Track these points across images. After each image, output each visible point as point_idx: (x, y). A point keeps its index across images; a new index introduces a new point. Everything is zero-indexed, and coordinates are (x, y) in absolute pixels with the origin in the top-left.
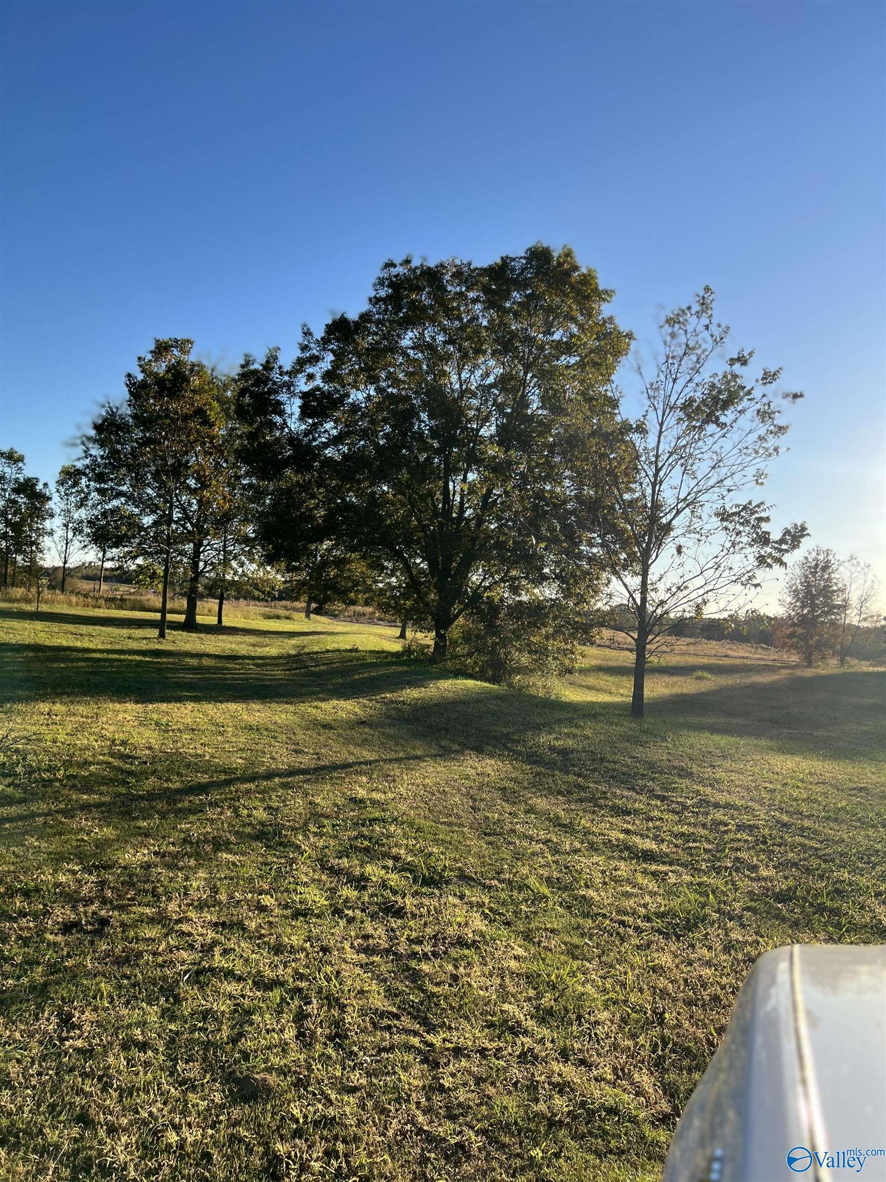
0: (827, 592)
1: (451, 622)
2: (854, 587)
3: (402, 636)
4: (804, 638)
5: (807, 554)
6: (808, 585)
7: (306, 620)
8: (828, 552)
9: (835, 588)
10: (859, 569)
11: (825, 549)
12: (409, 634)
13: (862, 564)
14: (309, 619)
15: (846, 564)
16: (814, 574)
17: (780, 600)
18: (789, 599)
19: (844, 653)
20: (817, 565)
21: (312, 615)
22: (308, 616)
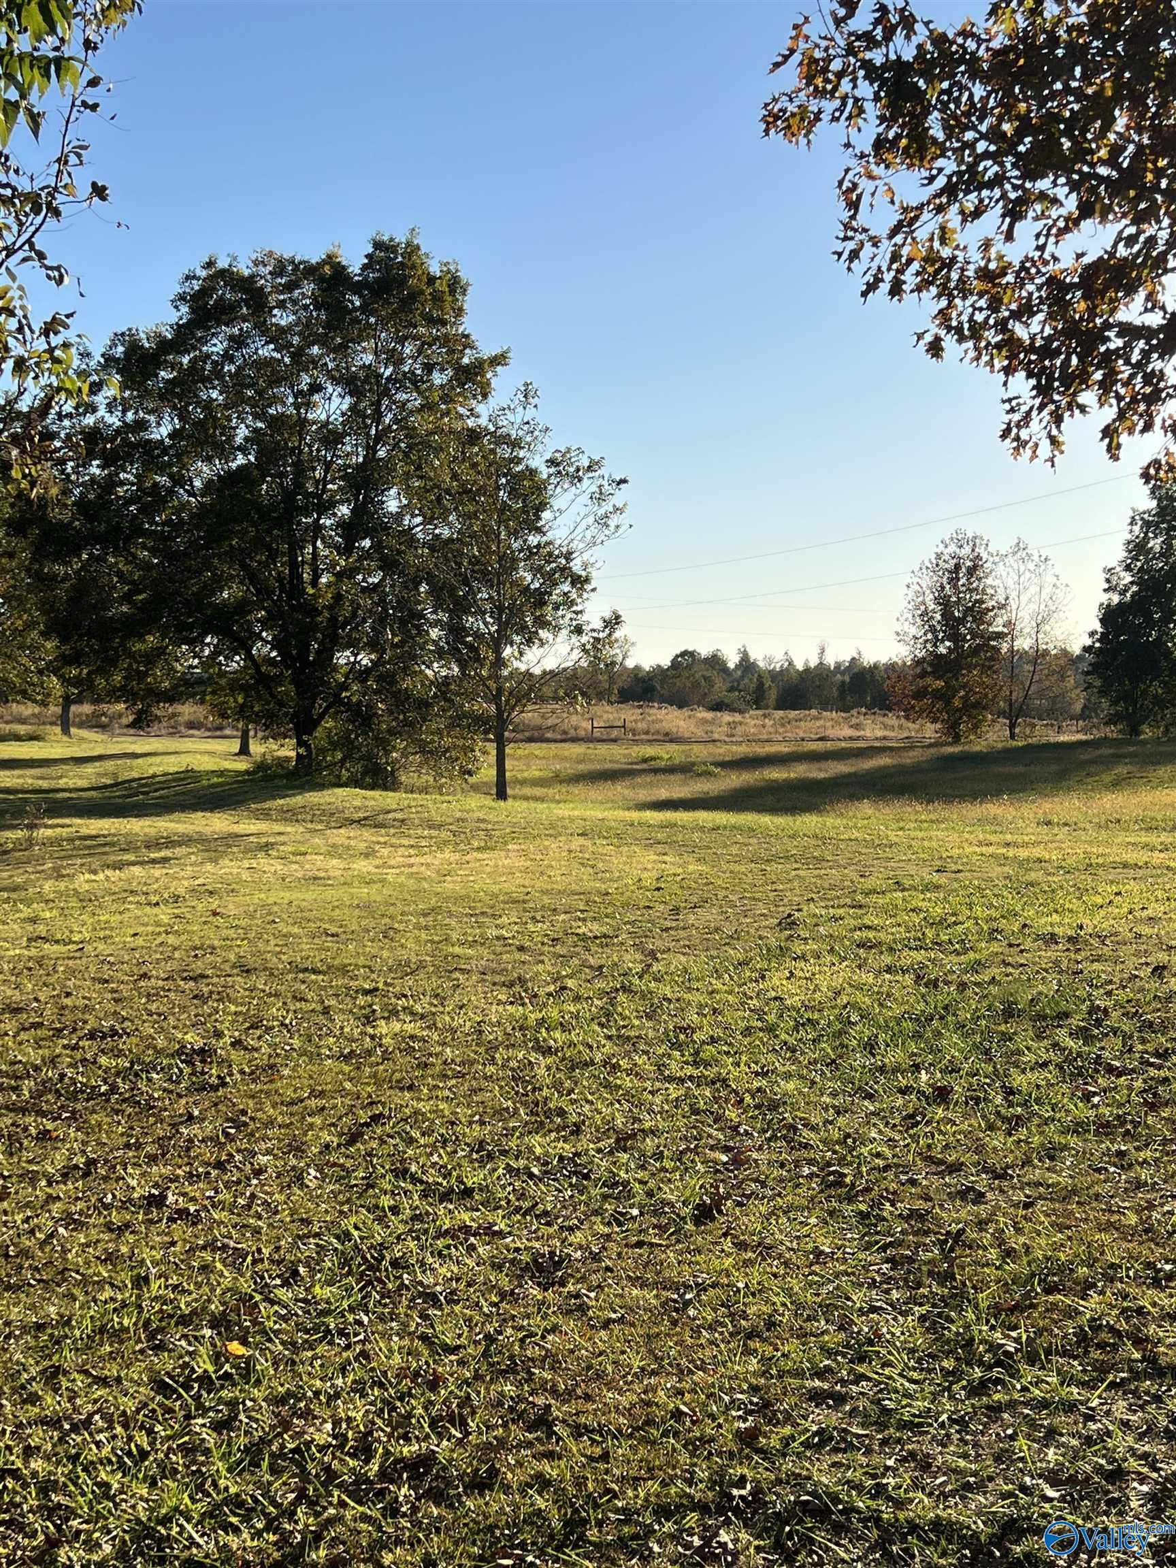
0: (978, 612)
1: (316, 723)
2: (1024, 599)
3: (244, 751)
4: (944, 696)
5: (941, 548)
6: (944, 603)
7: (65, 738)
8: (974, 542)
9: (991, 604)
10: (1031, 566)
11: (970, 535)
12: (256, 748)
13: (1036, 558)
14: (70, 736)
15: (1010, 560)
16: (953, 581)
17: (898, 634)
18: (913, 631)
19: (1014, 714)
20: (957, 567)
21: (73, 730)
22: (66, 731)
